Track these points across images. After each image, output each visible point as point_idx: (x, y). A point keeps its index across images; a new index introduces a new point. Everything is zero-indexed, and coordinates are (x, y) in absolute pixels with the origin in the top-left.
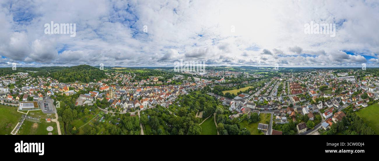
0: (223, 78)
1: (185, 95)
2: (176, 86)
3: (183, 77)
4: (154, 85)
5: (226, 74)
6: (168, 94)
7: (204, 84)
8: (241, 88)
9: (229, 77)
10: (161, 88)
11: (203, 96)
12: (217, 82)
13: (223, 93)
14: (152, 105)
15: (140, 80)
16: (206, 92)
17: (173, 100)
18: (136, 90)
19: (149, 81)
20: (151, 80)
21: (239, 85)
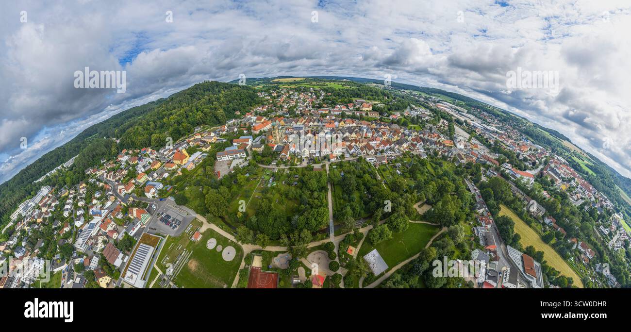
0: (535, 172)
1: (418, 156)
2: (407, 132)
3: (430, 115)
4: (361, 118)
5: (553, 165)
6: (385, 143)
7: (473, 154)
8: (553, 246)
9: (553, 182)
10: (374, 126)
11: (454, 180)
12: (508, 171)
13: (499, 209)
14: (352, 155)
15: (334, 104)
16: (466, 177)
17: (391, 156)
18: (324, 124)
19: (351, 108)
20: (356, 107)
21: (558, 235)
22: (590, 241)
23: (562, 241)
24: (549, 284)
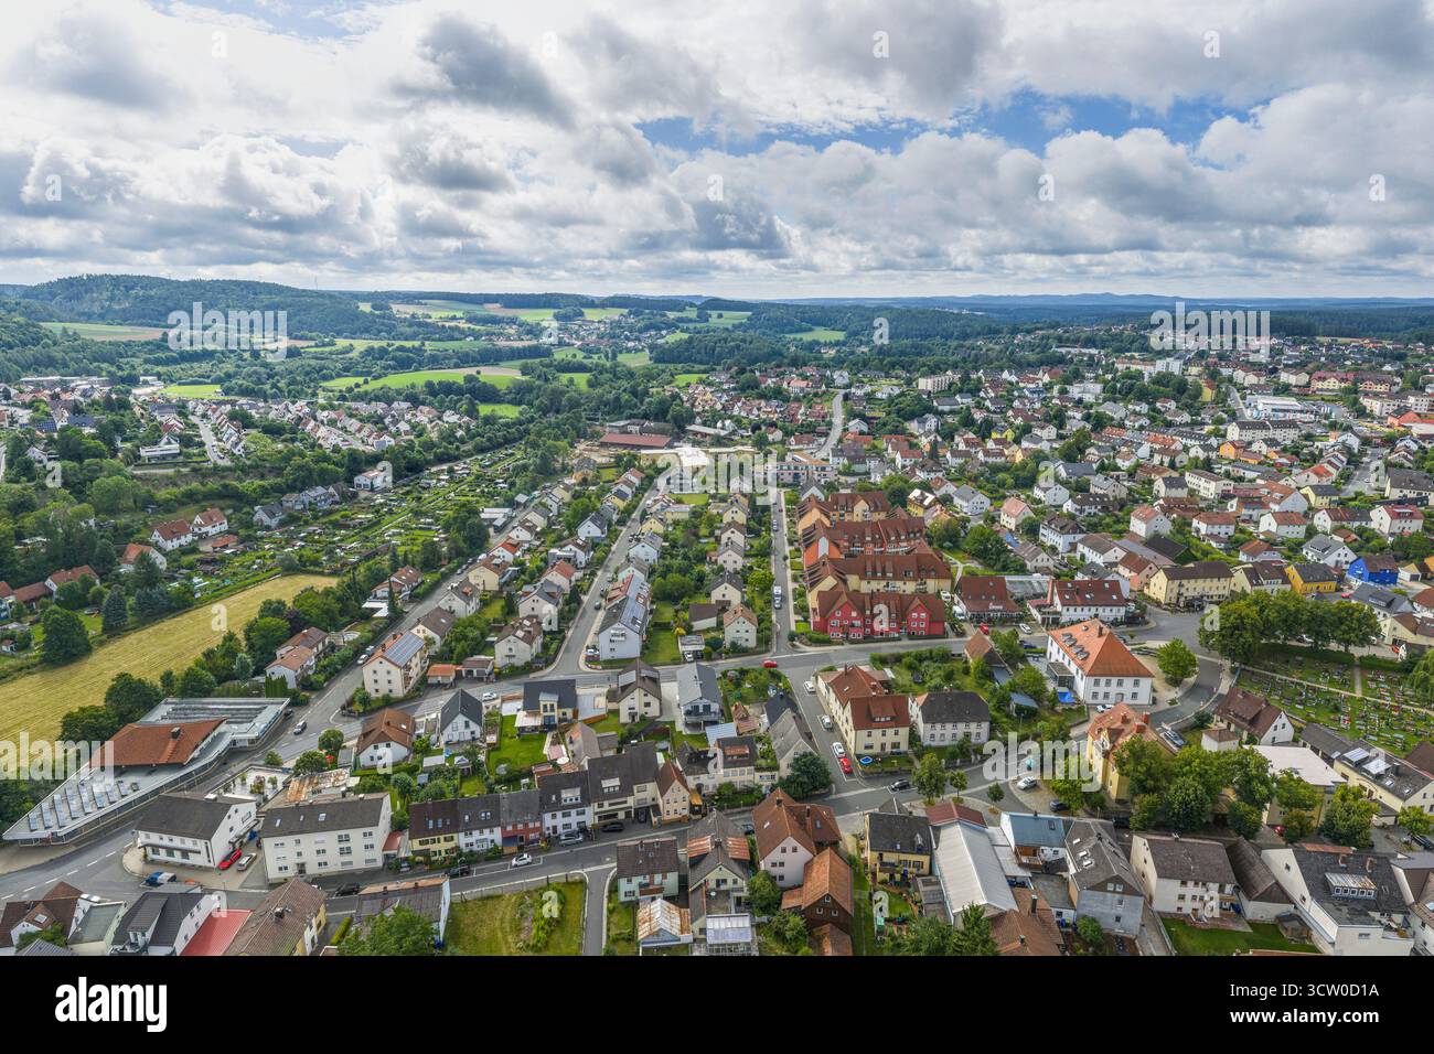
21: (76, 600)
22: (167, 507)
23: (108, 594)
24: (261, 679)
